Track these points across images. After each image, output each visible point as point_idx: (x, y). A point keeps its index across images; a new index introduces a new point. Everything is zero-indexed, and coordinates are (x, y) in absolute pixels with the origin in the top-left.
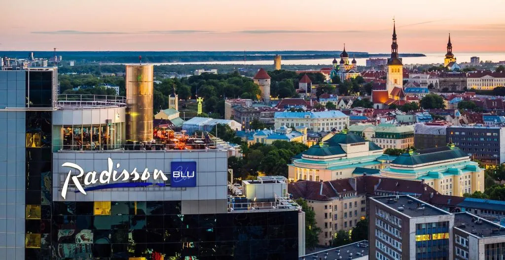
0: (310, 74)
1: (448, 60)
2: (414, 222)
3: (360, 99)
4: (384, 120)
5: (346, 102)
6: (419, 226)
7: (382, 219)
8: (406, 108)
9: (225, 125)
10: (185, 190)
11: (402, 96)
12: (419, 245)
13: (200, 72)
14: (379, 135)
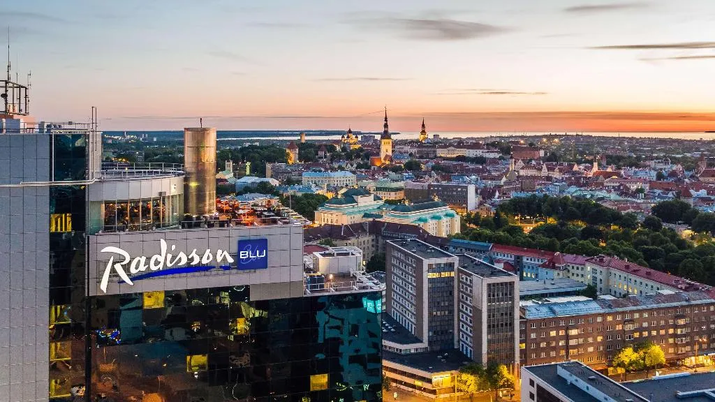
0: (326, 146)
1: (422, 136)
2: (426, 262)
3: (361, 163)
4: (381, 178)
5: (352, 165)
6: (430, 266)
7: (397, 258)
8: (396, 170)
9: (267, 182)
10: (255, 272)
11: (391, 161)
12: (431, 281)
13: (247, 145)
14: (378, 189)
